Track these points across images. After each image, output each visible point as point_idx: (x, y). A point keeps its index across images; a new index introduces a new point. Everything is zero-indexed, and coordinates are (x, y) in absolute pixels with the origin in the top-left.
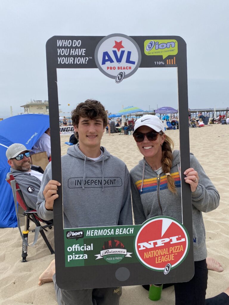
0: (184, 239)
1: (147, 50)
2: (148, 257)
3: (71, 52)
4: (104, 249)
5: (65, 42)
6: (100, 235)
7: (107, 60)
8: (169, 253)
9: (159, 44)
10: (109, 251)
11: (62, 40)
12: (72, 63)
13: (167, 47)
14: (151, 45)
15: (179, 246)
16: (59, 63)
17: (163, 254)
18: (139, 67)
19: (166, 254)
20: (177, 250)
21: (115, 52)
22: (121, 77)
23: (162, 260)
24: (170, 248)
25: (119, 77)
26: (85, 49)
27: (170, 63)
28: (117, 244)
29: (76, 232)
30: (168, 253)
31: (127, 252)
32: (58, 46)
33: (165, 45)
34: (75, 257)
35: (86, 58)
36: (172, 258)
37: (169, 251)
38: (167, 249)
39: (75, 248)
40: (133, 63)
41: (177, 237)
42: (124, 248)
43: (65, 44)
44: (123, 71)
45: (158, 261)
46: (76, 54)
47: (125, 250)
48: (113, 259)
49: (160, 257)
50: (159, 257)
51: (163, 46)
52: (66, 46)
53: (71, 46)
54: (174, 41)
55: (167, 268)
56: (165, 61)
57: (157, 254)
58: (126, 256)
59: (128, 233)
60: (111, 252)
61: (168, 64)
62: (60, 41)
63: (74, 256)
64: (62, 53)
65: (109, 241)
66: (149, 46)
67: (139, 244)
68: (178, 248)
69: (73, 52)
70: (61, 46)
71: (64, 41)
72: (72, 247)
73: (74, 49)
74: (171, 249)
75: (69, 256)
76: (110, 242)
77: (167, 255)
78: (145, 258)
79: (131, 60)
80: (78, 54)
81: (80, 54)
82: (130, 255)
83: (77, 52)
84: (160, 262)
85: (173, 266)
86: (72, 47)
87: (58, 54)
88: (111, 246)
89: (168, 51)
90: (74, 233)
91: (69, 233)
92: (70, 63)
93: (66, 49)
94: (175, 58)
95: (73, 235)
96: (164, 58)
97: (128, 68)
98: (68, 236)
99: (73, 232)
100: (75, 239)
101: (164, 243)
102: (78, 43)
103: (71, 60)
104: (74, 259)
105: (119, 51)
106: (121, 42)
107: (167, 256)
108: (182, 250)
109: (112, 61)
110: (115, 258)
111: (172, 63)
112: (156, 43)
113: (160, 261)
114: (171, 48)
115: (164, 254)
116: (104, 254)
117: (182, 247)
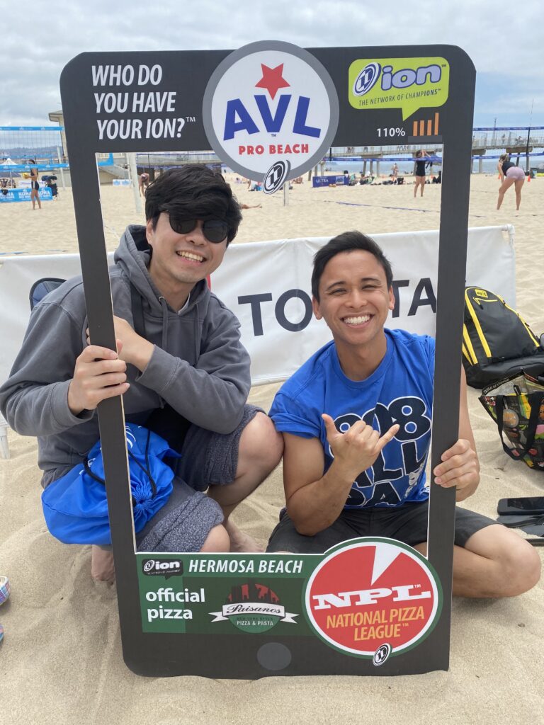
0: (429, 592)
1: (356, 91)
2: (337, 626)
3: (135, 102)
4: (231, 601)
5: (116, 72)
6: (221, 571)
7: (240, 127)
8: (389, 621)
10: (242, 606)
11: (107, 67)
12: (140, 137)
14: (370, 77)
16: (101, 137)
17: (374, 623)
19: (379, 622)
20: (407, 617)
24: (392, 611)
25: (272, 176)
26: (174, 93)
27: (422, 133)
28: (262, 594)
29: (165, 562)
30: (386, 621)
31: (286, 611)
32: (95, 83)
33: (411, 76)
34: (165, 613)
35: (179, 120)
36: (395, 633)
38: (384, 612)
39: (163, 596)
40: (315, 133)
41: (411, 587)
42: (279, 603)
43: (115, 79)
44: (283, 157)
45: (359, 636)
46: (150, 109)
47: (282, 608)
48: (251, 623)
49: (366, 628)
50: (363, 629)
51: (404, 79)
52: (118, 84)
53: (133, 83)
55: (382, 652)
56: (407, 125)
57: (358, 621)
58: (283, 620)
59: (290, 572)
60: (246, 610)
61: (415, 134)
62: (101, 68)
63: (161, 611)
64: (110, 107)
65: (243, 586)
66: (363, 79)
67: (315, 597)
68: (410, 611)
69: (141, 102)
70: (103, 83)
71: (113, 67)
72: (156, 592)
73: (143, 94)
74: (394, 613)
75: (149, 611)
76: (245, 590)
77: (384, 624)
78: (328, 627)
79: (309, 123)
80: (153, 110)
81: (160, 109)
82: (292, 618)
83: (150, 103)
84: (365, 639)
85: (395, 650)
86: (134, 88)
87: (98, 111)
88: (248, 598)
89: (418, 95)
92: (133, 137)
93: (120, 95)
94: (437, 115)
95: (157, 568)
96: (405, 117)
97: (299, 149)
98: (146, 569)
99: (158, 562)
101: (378, 599)
102: (153, 75)
103: (134, 129)
104: (162, 617)
105: (273, 97)
106: (280, 68)
107: (382, 626)
108: (420, 617)
109: (252, 129)
110: (256, 623)
111: (429, 133)
112: (386, 70)
113: (365, 636)
114: (429, 86)
115: (377, 622)
116: (230, 611)
117: (422, 611)
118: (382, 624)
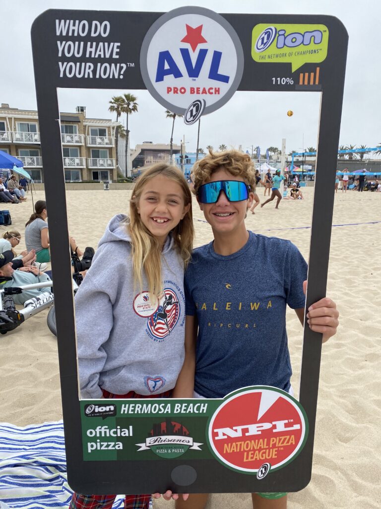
0: (299, 425)
1: (257, 47)
2: (231, 451)
3: (89, 49)
4: (152, 435)
5: (74, 25)
6: (146, 412)
7: (168, 72)
8: (269, 446)
9: (286, 35)
10: (161, 438)
11: (68, 21)
12: (91, 76)
13: (303, 42)
14: (268, 38)
15: (288, 437)
16: (61, 75)
17: (258, 448)
18: (238, 90)
19: (262, 447)
20: (283, 443)
21: (185, 53)
22: (198, 110)
23: (255, 457)
24: (272, 439)
25: (192, 111)
26: (119, 44)
27: (306, 83)
28: (176, 429)
29: (103, 406)
30: (267, 447)
31: (194, 441)
32: (58, 33)
33: (300, 38)
34: (101, 446)
36: (274, 455)
37: (268, 444)
38: (266, 440)
39: (100, 433)
40: (225, 79)
41: (286, 421)
42: (189, 436)
43: (73, 31)
44: (201, 97)
45: (247, 458)
46: (100, 55)
47: (191, 439)
48: (168, 451)
49: (253, 452)
50: (250, 453)
51: (294, 40)
52: (76, 34)
53: (87, 35)
54: (322, 27)
55: (263, 470)
56: (295, 76)
57: (247, 448)
58: (191, 448)
59: (198, 412)
60: (164, 441)
61: (301, 83)
62: (63, 21)
63: (98, 444)
64: (69, 52)
65: (162, 424)
66: (263, 39)
67: (216, 431)
68: (285, 439)
69: (93, 50)
70: (64, 34)
71: (72, 22)
72: (95, 429)
73: (94, 44)
74: (273, 441)
75: (89, 444)
76: (164, 426)
77: (266, 449)
78: (225, 452)
79: (221, 71)
80: (102, 56)
81: (108, 56)
82: (199, 446)
83: (100, 51)
84: (252, 460)
85: (273, 467)
86: (88, 39)
87: (60, 55)
88: (165, 432)
89: (304, 53)
90: (99, 407)
91: (89, 408)
92: (86, 76)
93: (77, 43)
94: (318, 69)
95: (97, 410)
96: (294, 69)
97: (213, 91)
98: (88, 412)
99: (97, 407)
100: (101, 418)
101: (262, 431)
102: (102, 29)
103: (87, 70)
104: (99, 448)
105: (194, 49)
106: (200, 28)
107: (264, 451)
108: (292, 443)
109: (178, 74)
110: (171, 451)
111: (312, 83)
112: (281, 33)
113: (252, 458)
114: (313, 46)
115: (260, 447)
116: (152, 443)
117: (293, 438)
118: (264, 449)
